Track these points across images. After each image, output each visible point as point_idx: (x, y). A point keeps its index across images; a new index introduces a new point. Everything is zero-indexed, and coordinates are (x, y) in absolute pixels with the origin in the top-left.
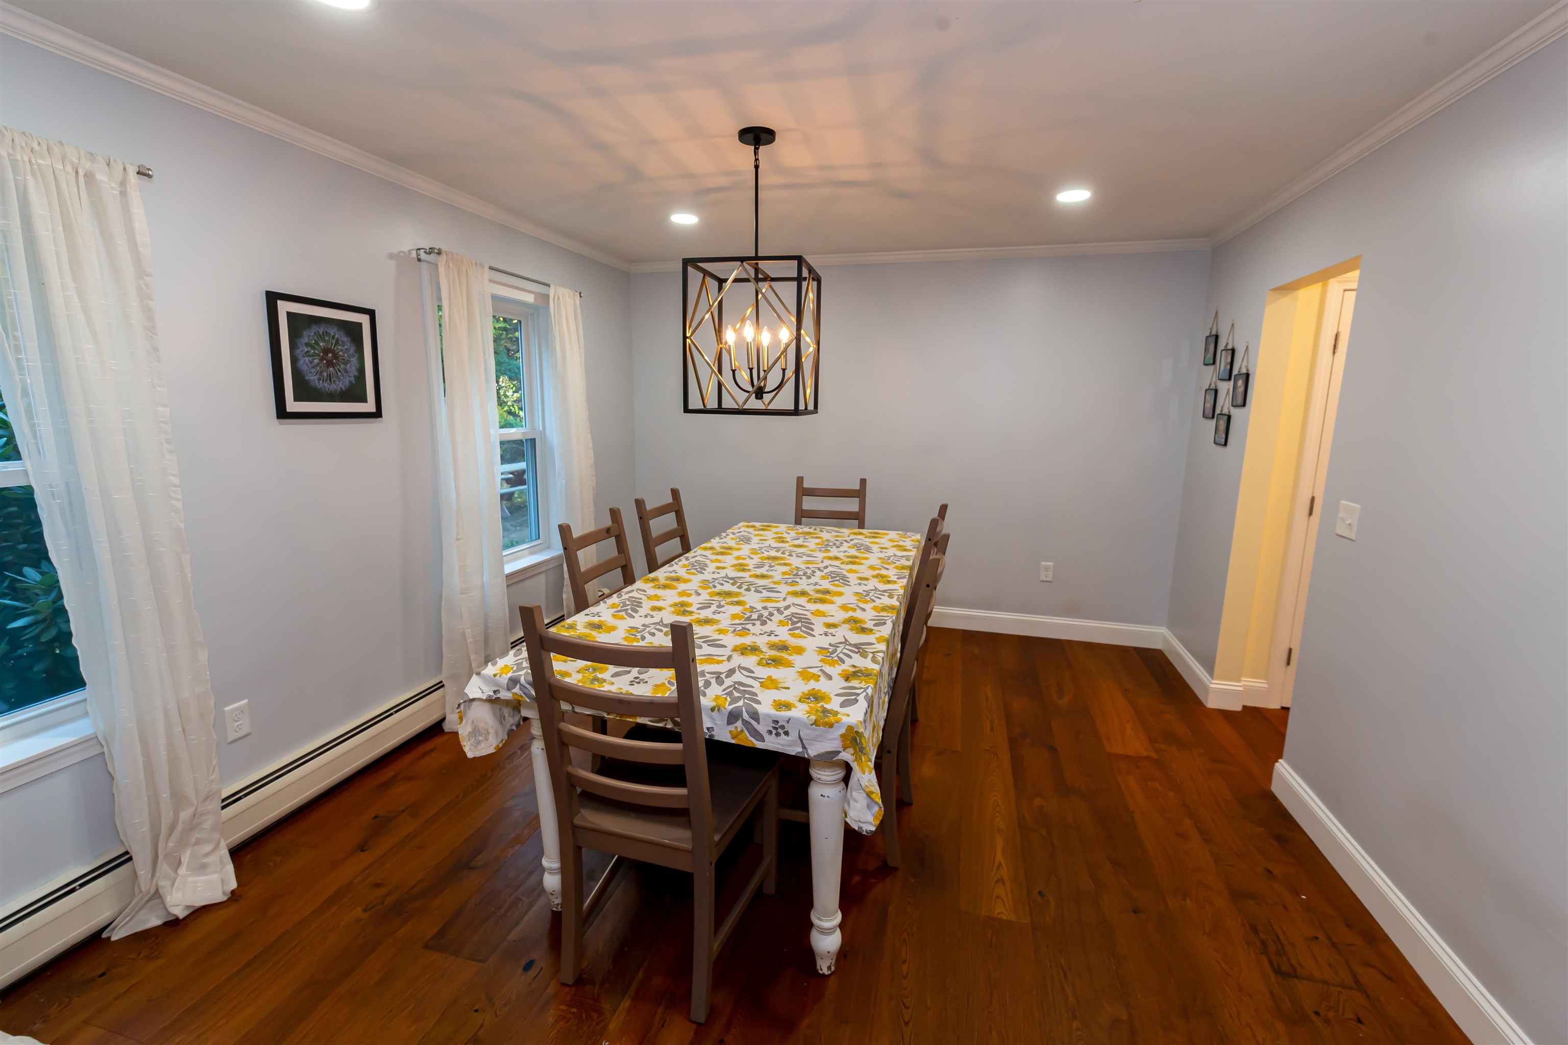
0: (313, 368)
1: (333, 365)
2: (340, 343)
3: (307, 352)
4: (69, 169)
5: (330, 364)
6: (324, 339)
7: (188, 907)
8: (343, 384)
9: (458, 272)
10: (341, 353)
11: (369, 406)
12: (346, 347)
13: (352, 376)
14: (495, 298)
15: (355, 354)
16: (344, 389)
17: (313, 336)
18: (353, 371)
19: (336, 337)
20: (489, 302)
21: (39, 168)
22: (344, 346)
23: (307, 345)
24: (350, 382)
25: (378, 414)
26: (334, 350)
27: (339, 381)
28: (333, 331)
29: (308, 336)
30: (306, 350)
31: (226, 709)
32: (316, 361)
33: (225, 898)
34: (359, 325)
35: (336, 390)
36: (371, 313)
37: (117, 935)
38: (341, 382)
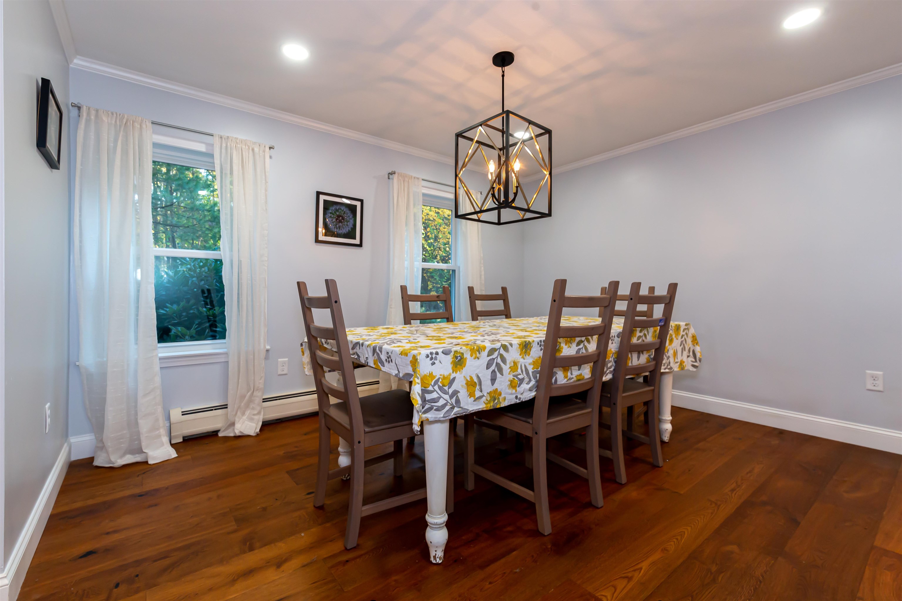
0: (332, 223)
1: (342, 222)
2: (346, 213)
3: (331, 216)
4: (247, 147)
5: (340, 222)
6: (339, 211)
7: (241, 432)
8: (345, 230)
9: (404, 181)
10: (346, 218)
11: (357, 241)
12: (348, 215)
13: (350, 227)
14: (424, 195)
15: (352, 218)
16: (345, 233)
17: (334, 210)
18: (351, 225)
19: (344, 210)
20: (421, 196)
21: (238, 147)
22: (347, 214)
23: (331, 213)
24: (349, 230)
25: (360, 245)
26: (343, 216)
27: (344, 229)
28: (343, 208)
29: (332, 209)
30: (330, 215)
31: (279, 360)
32: (334, 220)
33: (254, 435)
34: (355, 206)
35: (342, 233)
36: (362, 201)
37: (220, 434)
38: (344, 230)
